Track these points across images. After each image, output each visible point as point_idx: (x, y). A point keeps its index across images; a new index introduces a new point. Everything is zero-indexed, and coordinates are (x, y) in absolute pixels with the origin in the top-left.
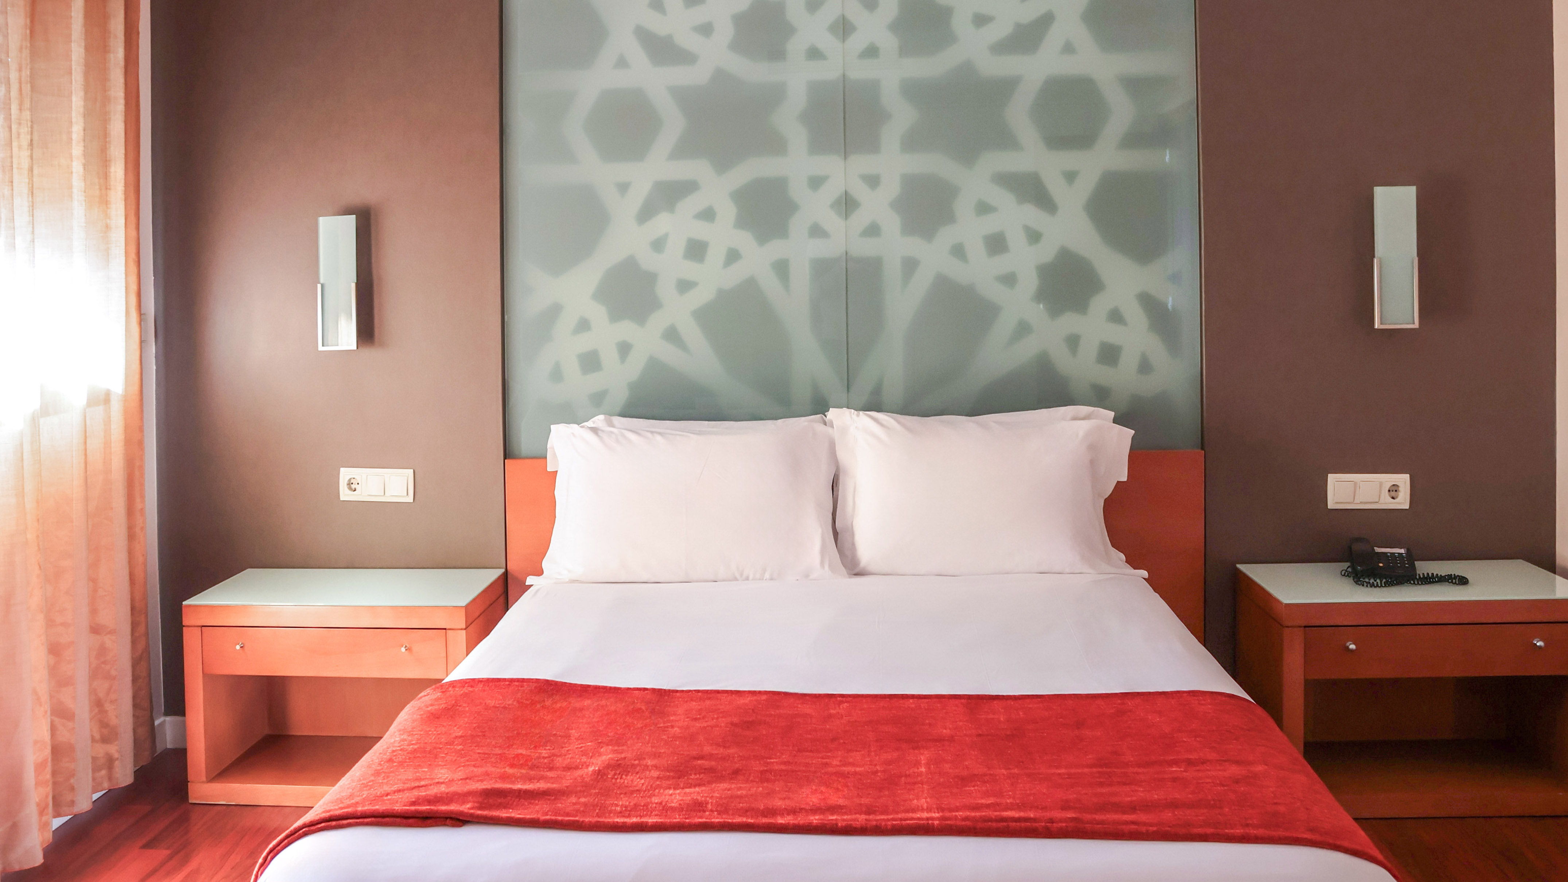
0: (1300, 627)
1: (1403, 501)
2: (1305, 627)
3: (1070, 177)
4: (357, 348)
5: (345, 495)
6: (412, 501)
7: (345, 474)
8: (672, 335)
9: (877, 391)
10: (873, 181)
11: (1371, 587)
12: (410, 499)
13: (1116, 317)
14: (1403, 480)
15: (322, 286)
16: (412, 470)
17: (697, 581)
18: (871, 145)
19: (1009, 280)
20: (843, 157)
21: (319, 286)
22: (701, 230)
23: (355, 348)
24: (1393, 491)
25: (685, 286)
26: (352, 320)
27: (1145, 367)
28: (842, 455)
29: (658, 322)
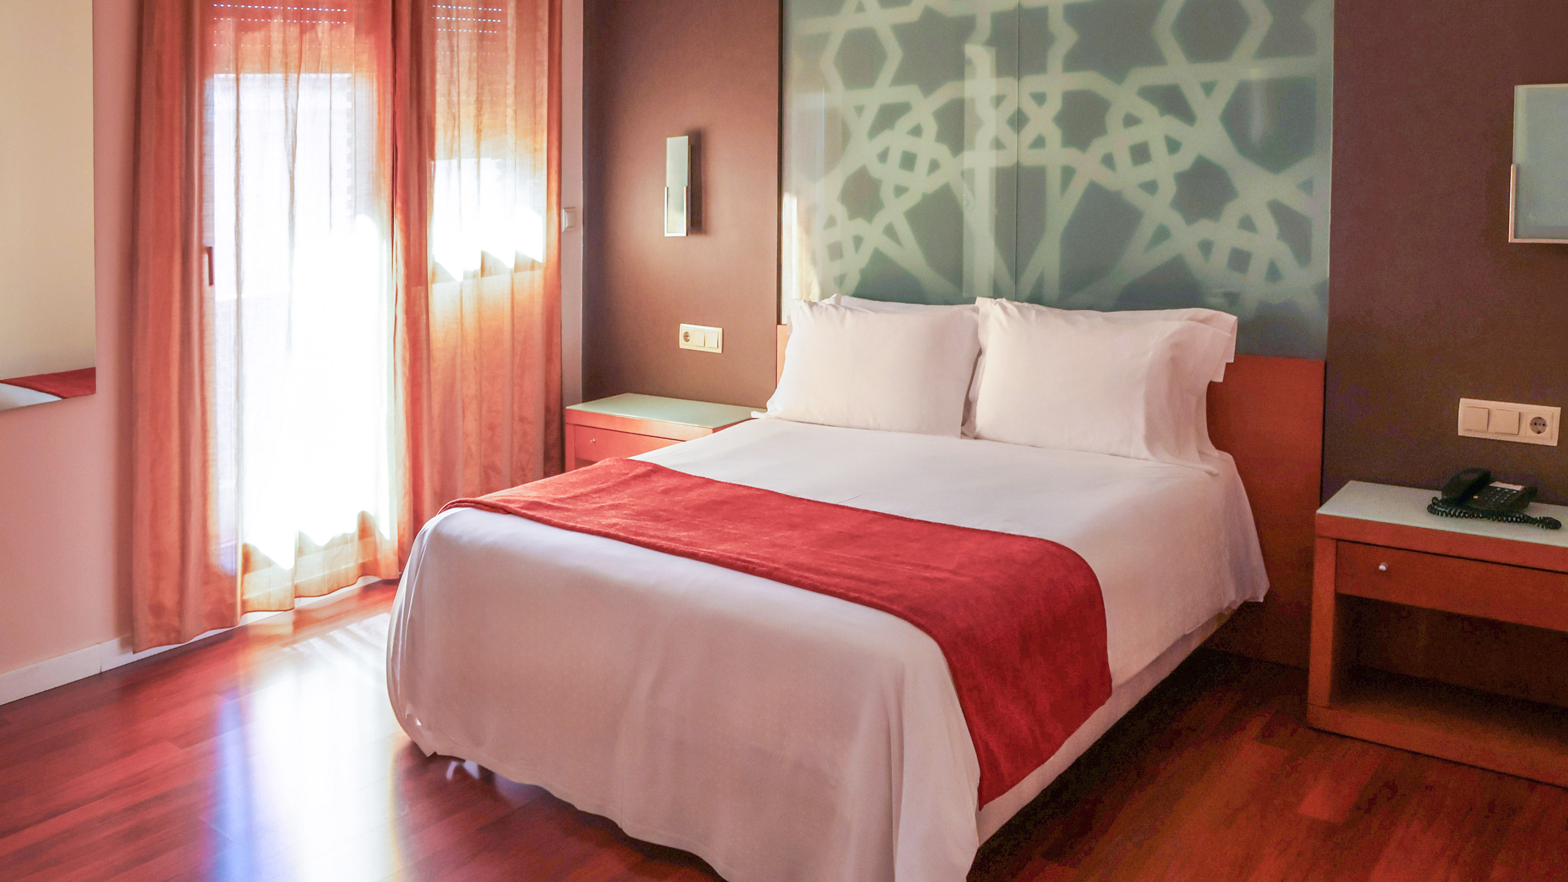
0: (1332, 539)
1: (1550, 437)
2: (1338, 540)
3: (1208, 88)
4: (687, 235)
5: (683, 345)
6: (721, 352)
7: (684, 328)
8: (890, 231)
9: (1040, 284)
10: (1040, 98)
11: (1447, 516)
12: (719, 351)
13: (1247, 224)
14: (1551, 414)
15: (668, 188)
16: (721, 329)
17: (856, 428)
18: (1040, 67)
19: (1151, 187)
20: (1017, 80)
21: (666, 189)
22: (911, 144)
23: (685, 235)
24: (1540, 424)
25: (900, 191)
26: (683, 213)
27: (1273, 273)
28: (982, 338)
29: (881, 220)
